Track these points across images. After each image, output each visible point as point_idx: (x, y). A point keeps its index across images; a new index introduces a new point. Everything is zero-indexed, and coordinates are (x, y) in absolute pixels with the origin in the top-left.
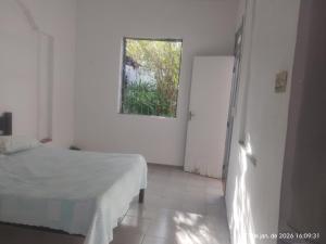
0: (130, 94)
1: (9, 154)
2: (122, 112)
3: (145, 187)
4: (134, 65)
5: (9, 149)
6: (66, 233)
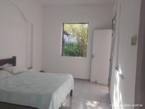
0: (66, 47)
1: (15, 74)
2: (62, 55)
3: (73, 89)
4: (67, 34)
5: (15, 72)
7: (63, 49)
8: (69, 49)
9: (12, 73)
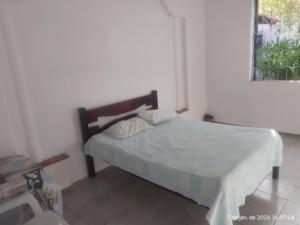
1: (155, 125)
2: (254, 78)
3: (279, 164)
4: (269, 21)
6: (195, 203)
7: (255, 65)
8: (274, 62)
9: (150, 122)
